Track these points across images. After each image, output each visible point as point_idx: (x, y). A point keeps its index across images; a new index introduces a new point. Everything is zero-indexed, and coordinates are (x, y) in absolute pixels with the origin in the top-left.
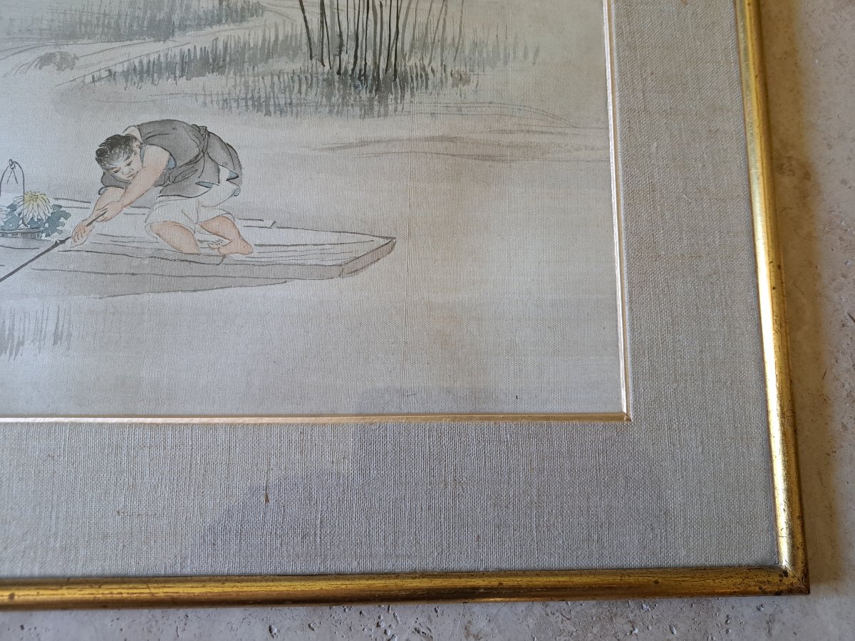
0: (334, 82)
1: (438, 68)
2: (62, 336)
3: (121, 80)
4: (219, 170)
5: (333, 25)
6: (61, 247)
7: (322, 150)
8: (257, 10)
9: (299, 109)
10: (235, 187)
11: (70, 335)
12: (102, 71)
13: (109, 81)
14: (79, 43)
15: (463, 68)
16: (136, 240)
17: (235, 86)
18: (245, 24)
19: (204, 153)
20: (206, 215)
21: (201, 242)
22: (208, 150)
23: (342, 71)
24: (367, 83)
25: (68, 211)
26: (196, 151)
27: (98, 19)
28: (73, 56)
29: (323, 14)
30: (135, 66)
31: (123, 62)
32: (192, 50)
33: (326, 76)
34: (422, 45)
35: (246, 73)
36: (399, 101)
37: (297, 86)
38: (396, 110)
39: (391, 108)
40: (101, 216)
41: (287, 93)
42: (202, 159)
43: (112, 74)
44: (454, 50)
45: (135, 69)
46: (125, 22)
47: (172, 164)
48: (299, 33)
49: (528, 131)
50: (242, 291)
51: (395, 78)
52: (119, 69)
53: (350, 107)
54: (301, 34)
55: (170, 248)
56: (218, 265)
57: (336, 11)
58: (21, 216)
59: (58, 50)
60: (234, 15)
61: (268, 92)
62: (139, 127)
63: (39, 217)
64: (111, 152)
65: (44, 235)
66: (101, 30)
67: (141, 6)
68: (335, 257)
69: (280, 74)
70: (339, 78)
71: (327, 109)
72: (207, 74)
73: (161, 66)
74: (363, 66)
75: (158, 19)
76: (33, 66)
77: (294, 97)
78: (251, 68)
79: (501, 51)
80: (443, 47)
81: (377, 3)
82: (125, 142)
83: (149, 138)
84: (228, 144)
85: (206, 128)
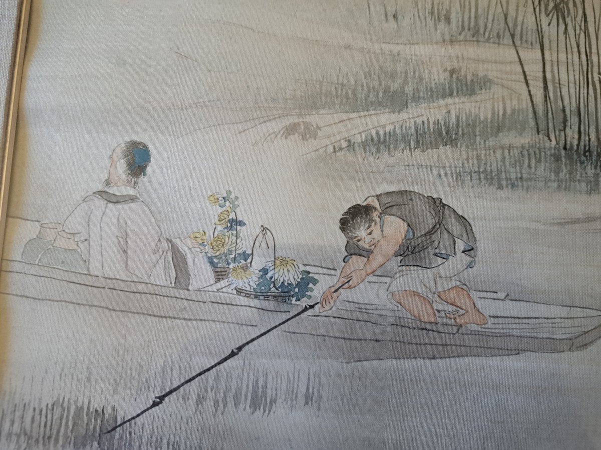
0: (561, 157)
2: (312, 397)
3: (359, 150)
4: (455, 242)
5: (556, 99)
6: (310, 312)
7: (552, 224)
8: (484, 83)
9: (530, 183)
10: (471, 259)
11: (320, 397)
12: (342, 141)
13: (349, 151)
14: (321, 112)
16: (379, 307)
17: (467, 160)
18: (475, 98)
19: (440, 225)
20: (443, 286)
21: (439, 311)
22: (444, 222)
23: (568, 147)
24: (592, 159)
25: (316, 277)
26: (432, 222)
27: (337, 89)
28: (315, 126)
29: (546, 88)
30: (372, 137)
31: (361, 133)
32: (426, 123)
33: (553, 151)
35: (478, 145)
37: (526, 161)
40: (347, 283)
41: (518, 168)
42: (438, 232)
43: (351, 145)
45: (372, 140)
46: (362, 93)
47: (410, 234)
48: (525, 107)
50: (478, 361)
52: (358, 139)
53: (577, 183)
54: (527, 107)
55: (410, 316)
56: (454, 334)
57: (558, 85)
58: (273, 280)
59: (302, 120)
60: (465, 88)
61: (499, 166)
62: (378, 197)
63: (289, 282)
64: (353, 221)
65: (294, 299)
66: (340, 100)
67: (376, 77)
68: (564, 331)
69: (510, 148)
70: (566, 154)
71: (555, 184)
72: (441, 147)
73: (397, 137)
74: (587, 143)
75: (392, 90)
76: (280, 135)
77: (524, 171)
78: (482, 142)
81: (596, 78)
82: (365, 213)
83: (388, 208)
84: (462, 217)
85: (441, 199)
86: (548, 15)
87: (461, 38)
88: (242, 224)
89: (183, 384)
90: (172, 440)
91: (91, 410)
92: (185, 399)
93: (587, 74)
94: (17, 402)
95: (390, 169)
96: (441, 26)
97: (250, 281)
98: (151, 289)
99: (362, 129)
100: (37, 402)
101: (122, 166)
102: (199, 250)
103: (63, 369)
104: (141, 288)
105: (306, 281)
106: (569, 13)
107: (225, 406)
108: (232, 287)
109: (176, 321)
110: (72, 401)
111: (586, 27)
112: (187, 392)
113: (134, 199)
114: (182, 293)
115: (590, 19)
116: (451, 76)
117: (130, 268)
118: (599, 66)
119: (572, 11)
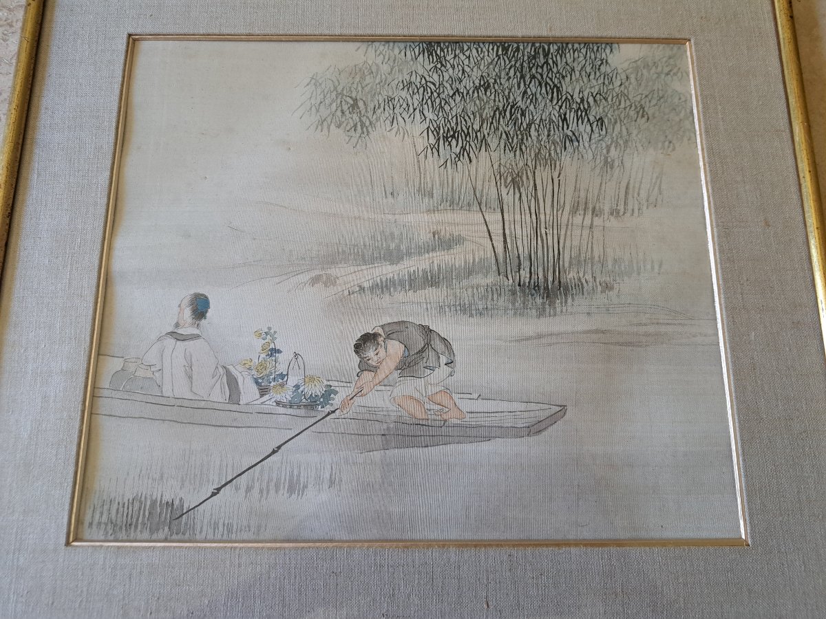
0: (516, 292)
1: (590, 280)
3: (368, 293)
4: (439, 357)
5: (513, 249)
6: (333, 416)
7: (510, 341)
8: (459, 240)
9: (493, 312)
10: (450, 369)
12: (355, 287)
13: (360, 293)
14: (338, 266)
15: (608, 279)
16: (384, 409)
17: (447, 297)
18: (451, 251)
19: (428, 345)
20: (432, 390)
22: (431, 343)
23: (522, 284)
25: (337, 389)
26: (422, 343)
27: (350, 249)
28: (334, 277)
29: (505, 241)
31: (369, 280)
32: (416, 271)
33: (510, 288)
34: (577, 262)
35: (454, 286)
36: (564, 304)
37: (490, 296)
38: (562, 312)
39: (558, 310)
40: (360, 392)
41: (484, 301)
42: (427, 350)
43: (362, 289)
44: (601, 265)
45: (377, 284)
47: (407, 354)
48: (489, 255)
49: (658, 324)
51: (560, 287)
52: (366, 285)
53: (529, 310)
54: (491, 256)
55: (408, 415)
56: (441, 427)
57: (514, 239)
58: (303, 393)
59: (324, 272)
60: (444, 245)
61: (470, 300)
62: (382, 327)
63: (316, 394)
64: (364, 345)
65: (320, 407)
66: (352, 257)
68: (523, 421)
69: (478, 286)
70: (520, 289)
71: (513, 312)
72: (428, 288)
73: (395, 282)
74: (536, 280)
75: (391, 248)
76: (307, 284)
77: (488, 303)
78: (457, 284)
79: (635, 265)
80: (592, 263)
81: (543, 232)
82: (374, 338)
83: (390, 334)
84: (444, 338)
85: (429, 326)
86: (506, 187)
87: (441, 208)
88: (279, 351)
89: (235, 478)
90: (226, 522)
91: (163, 502)
92: (237, 489)
93: (537, 229)
94: (105, 498)
95: (391, 306)
96: (426, 200)
97: (287, 395)
98: (210, 405)
99: (370, 277)
100: (120, 498)
101: (188, 313)
102: (246, 373)
103: (141, 471)
104: (202, 404)
105: (329, 393)
106: (523, 185)
107: (268, 493)
108: (273, 400)
109: (230, 428)
110: (148, 497)
111: (536, 194)
112: (238, 484)
113: (197, 337)
114: (234, 407)
115: (539, 187)
116: (434, 237)
117: (194, 389)
118: (546, 223)
119: (525, 183)
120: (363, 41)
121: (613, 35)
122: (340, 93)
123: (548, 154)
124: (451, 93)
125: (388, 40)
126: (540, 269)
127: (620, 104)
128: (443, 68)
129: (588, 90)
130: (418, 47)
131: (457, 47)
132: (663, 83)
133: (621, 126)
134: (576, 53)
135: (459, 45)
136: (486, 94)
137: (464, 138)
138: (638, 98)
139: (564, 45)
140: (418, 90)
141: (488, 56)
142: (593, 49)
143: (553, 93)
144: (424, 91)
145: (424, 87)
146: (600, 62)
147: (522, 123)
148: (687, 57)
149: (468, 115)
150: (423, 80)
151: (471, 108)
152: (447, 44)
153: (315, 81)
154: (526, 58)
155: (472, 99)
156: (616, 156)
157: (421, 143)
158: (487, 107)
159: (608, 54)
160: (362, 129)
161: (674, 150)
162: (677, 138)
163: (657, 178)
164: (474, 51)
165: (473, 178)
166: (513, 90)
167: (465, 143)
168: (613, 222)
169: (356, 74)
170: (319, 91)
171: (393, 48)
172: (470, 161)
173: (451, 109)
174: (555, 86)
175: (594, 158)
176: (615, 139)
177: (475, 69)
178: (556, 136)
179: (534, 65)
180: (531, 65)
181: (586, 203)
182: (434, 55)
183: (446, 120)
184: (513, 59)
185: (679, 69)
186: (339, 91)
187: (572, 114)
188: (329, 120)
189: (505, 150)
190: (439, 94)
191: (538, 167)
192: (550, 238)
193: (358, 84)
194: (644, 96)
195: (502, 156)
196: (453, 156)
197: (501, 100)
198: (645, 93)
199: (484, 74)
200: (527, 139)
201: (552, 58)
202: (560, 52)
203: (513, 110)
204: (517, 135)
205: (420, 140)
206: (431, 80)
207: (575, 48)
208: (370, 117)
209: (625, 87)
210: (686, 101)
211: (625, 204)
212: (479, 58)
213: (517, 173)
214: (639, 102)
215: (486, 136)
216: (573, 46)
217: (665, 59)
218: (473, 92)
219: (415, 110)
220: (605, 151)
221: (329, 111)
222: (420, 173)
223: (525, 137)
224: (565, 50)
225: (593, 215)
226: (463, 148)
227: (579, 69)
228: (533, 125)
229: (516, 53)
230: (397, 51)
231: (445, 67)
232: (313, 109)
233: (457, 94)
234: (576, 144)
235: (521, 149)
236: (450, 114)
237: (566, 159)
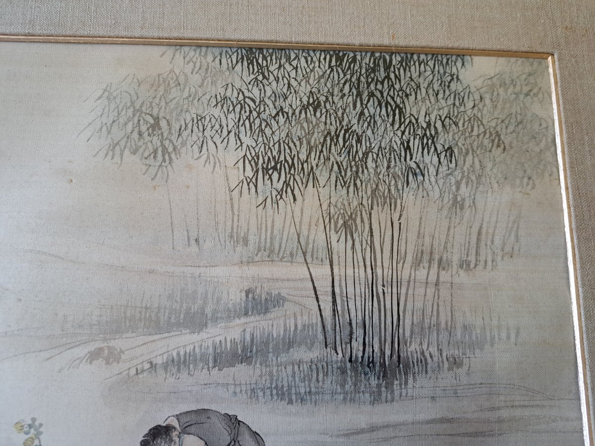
0: (347, 370)
1: (435, 353)
3: (161, 371)
5: (343, 313)
7: (338, 436)
8: (278, 301)
9: (317, 397)
12: (145, 363)
13: (151, 372)
14: (124, 336)
15: (456, 352)
17: (261, 376)
18: (269, 315)
19: (235, 442)
22: (239, 439)
23: (353, 359)
24: (375, 371)
26: (228, 439)
27: (140, 312)
28: (119, 350)
29: (334, 302)
30: (173, 358)
31: (162, 354)
32: (223, 341)
33: (339, 364)
34: (421, 329)
35: (271, 362)
36: (403, 386)
37: (315, 375)
38: (401, 396)
39: (397, 393)
41: (307, 382)
43: (153, 366)
44: (448, 334)
45: (173, 361)
46: (164, 315)
48: (314, 321)
51: (399, 364)
52: (159, 361)
53: (361, 394)
54: (317, 323)
57: (345, 299)
59: (106, 345)
60: (259, 307)
61: (290, 381)
62: (178, 417)
64: (153, 442)
66: (143, 323)
67: (178, 299)
69: (300, 363)
70: (351, 366)
71: (341, 397)
72: (237, 365)
73: (196, 356)
74: (371, 353)
75: (193, 312)
76: (84, 361)
77: (312, 385)
78: (274, 359)
79: (488, 334)
80: (438, 330)
81: (380, 291)
82: (165, 433)
83: (186, 427)
84: (256, 432)
85: (236, 416)
86: (337, 232)
87: (256, 259)
93: (372, 287)
95: (189, 388)
96: (239, 249)
99: (164, 350)
106: (356, 229)
111: (372, 242)
115: (376, 233)
116: (247, 296)
118: (383, 279)
119: (359, 227)
120: (169, 45)
121: (466, 46)
122: (138, 110)
123: (387, 191)
124: (274, 112)
125: (199, 44)
126: (376, 339)
127: (472, 131)
128: (265, 81)
129: (435, 112)
130: (235, 54)
131: (283, 54)
132: (522, 105)
133: (474, 157)
134: (422, 65)
135: (285, 52)
136: (315, 115)
137: (287, 171)
138: (493, 124)
139: (409, 56)
140: (234, 107)
141: (319, 67)
142: (442, 62)
143: (394, 115)
144: (241, 109)
145: (241, 104)
146: (449, 78)
147: (357, 152)
148: (549, 74)
149: (293, 141)
150: (241, 96)
151: (297, 132)
152: (271, 51)
153: (108, 94)
154: (363, 71)
155: (298, 122)
156: (467, 195)
157: (236, 176)
158: (316, 130)
159: (459, 69)
160: (163, 156)
161: (533, 188)
162: (537, 173)
163: (514, 222)
164: (303, 60)
165: (297, 220)
166: (347, 110)
167: (288, 176)
168: (463, 277)
169: (159, 85)
170: (113, 106)
171: (206, 54)
172: (295, 200)
173: (273, 133)
174: (397, 106)
175: (441, 196)
176: (466, 174)
177: (303, 84)
178: (397, 168)
179: (373, 79)
180: (370, 80)
181: (431, 253)
182: (255, 64)
183: (267, 147)
184: (349, 72)
185: (540, 89)
186: (137, 107)
187: (417, 141)
188: (123, 143)
189: (336, 186)
190: (259, 114)
191: (375, 207)
192: (388, 298)
193: (160, 99)
194: (500, 121)
195: (333, 193)
196: (274, 193)
197: (334, 123)
198: (502, 117)
199: (314, 90)
200: (363, 171)
201: (394, 72)
202: (404, 64)
203: (347, 135)
204: (351, 167)
205: (235, 172)
206: (251, 96)
207: (421, 60)
208: (175, 141)
209: (479, 109)
210: (547, 128)
211: (477, 254)
212: (308, 70)
213: (349, 214)
214: (495, 128)
215: (315, 168)
216: (419, 57)
217: (524, 76)
218: (300, 113)
219: (229, 132)
220: (454, 188)
221: (122, 133)
222: (233, 214)
223: (360, 170)
224: (410, 62)
225: (439, 267)
226: (286, 184)
227: (426, 85)
228: (370, 154)
229: (352, 65)
230: (210, 58)
231: (268, 79)
232: (104, 129)
233: (280, 114)
234: (420, 178)
235: (355, 185)
236: (271, 139)
237: (409, 196)
